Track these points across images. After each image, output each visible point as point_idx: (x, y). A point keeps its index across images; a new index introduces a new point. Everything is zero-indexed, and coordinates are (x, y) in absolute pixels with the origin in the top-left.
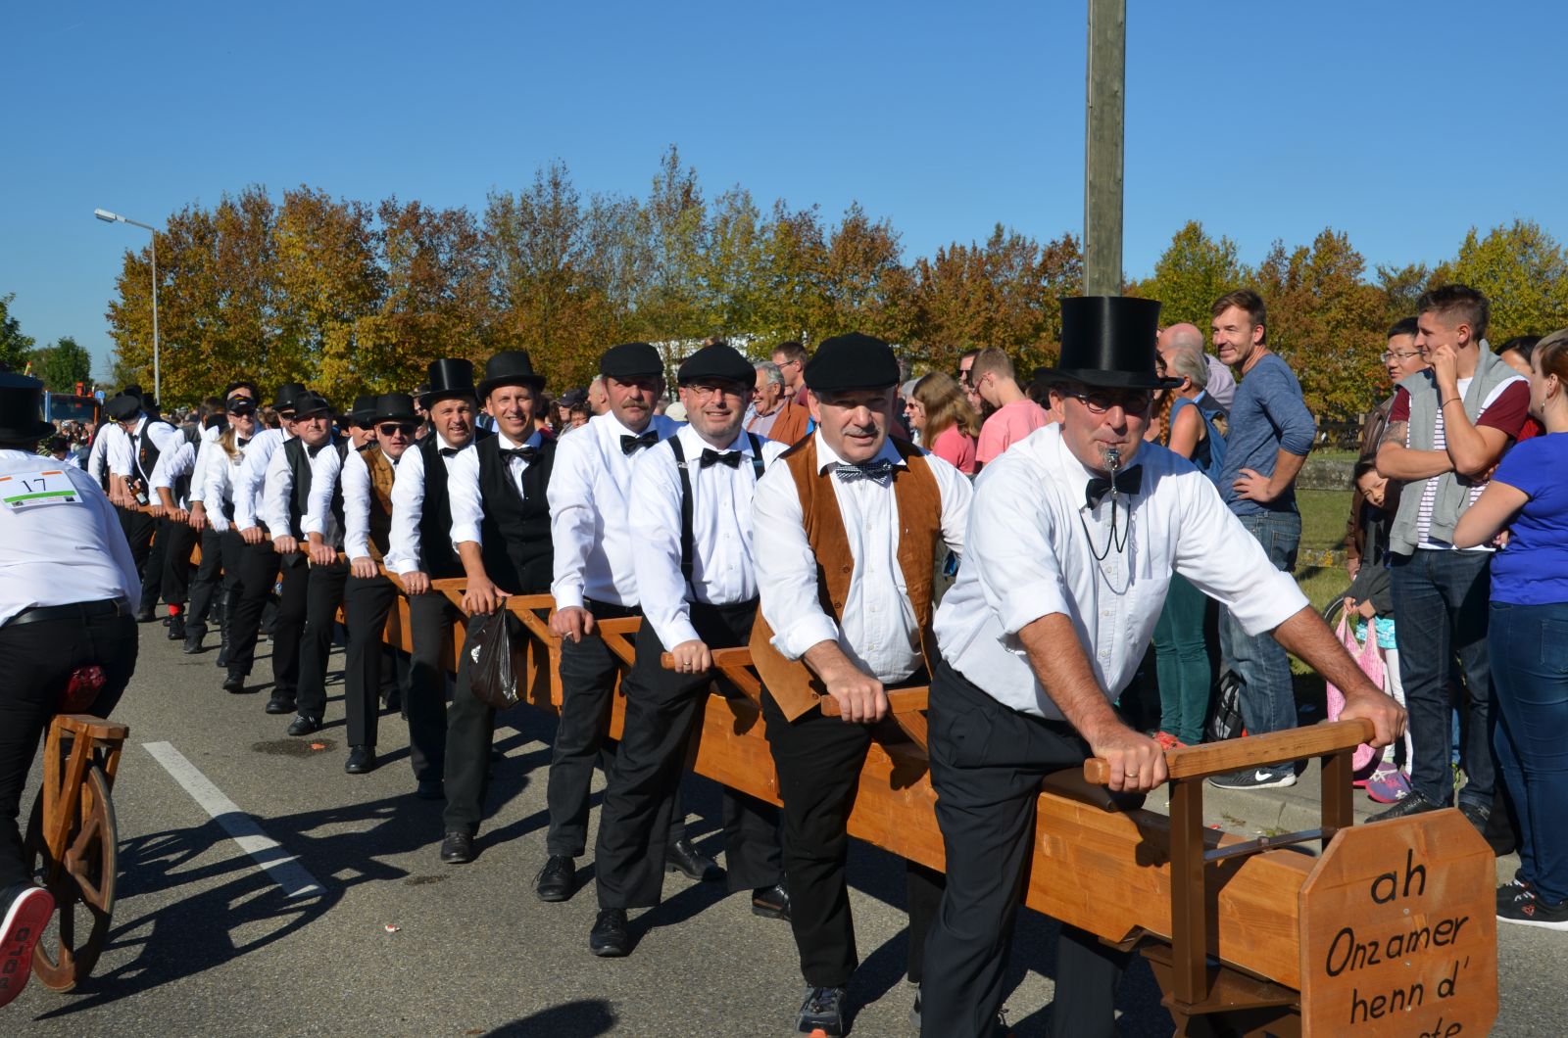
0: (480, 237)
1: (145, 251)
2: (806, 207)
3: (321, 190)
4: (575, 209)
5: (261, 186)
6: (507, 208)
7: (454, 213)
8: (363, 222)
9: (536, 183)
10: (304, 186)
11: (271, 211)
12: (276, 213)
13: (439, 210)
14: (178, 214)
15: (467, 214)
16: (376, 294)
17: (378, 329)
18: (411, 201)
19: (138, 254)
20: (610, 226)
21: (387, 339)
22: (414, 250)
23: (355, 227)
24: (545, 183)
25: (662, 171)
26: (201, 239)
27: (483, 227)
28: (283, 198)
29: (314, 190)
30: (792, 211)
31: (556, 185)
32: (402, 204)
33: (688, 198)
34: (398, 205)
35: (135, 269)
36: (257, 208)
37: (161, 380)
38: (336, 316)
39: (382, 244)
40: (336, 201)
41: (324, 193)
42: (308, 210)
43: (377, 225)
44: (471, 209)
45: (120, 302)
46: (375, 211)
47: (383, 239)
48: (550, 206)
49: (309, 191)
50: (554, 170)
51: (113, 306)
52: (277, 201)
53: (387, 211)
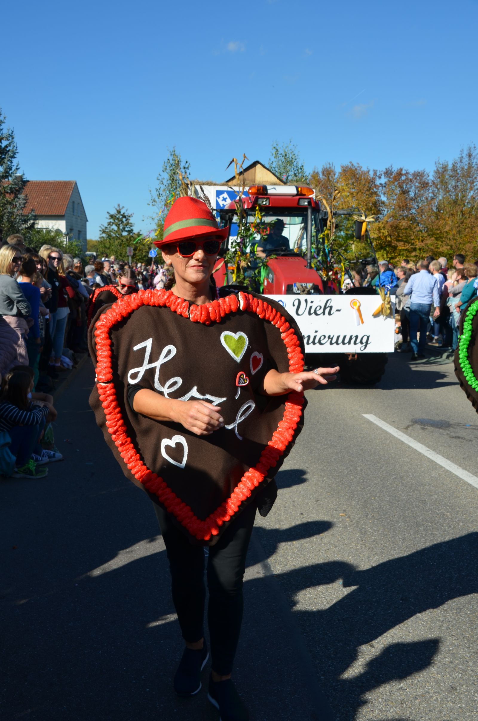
0: (430, 184)
3: (358, 164)
5: (331, 163)
6: (445, 168)
7: (419, 173)
8: (377, 178)
9: (460, 156)
10: (351, 162)
11: (335, 175)
12: (336, 176)
13: (411, 171)
15: (425, 173)
17: (379, 229)
18: (399, 168)
21: (383, 233)
22: (398, 191)
23: (373, 181)
24: (464, 155)
27: (432, 179)
28: (340, 167)
29: (355, 164)
31: (470, 156)
32: (395, 169)
34: (393, 170)
36: (328, 172)
39: (384, 188)
40: (364, 169)
41: (360, 165)
42: (351, 174)
43: (383, 180)
44: (427, 171)
46: (382, 173)
47: (385, 187)
48: (466, 167)
49: (353, 165)
50: (470, 149)
53: (388, 173)
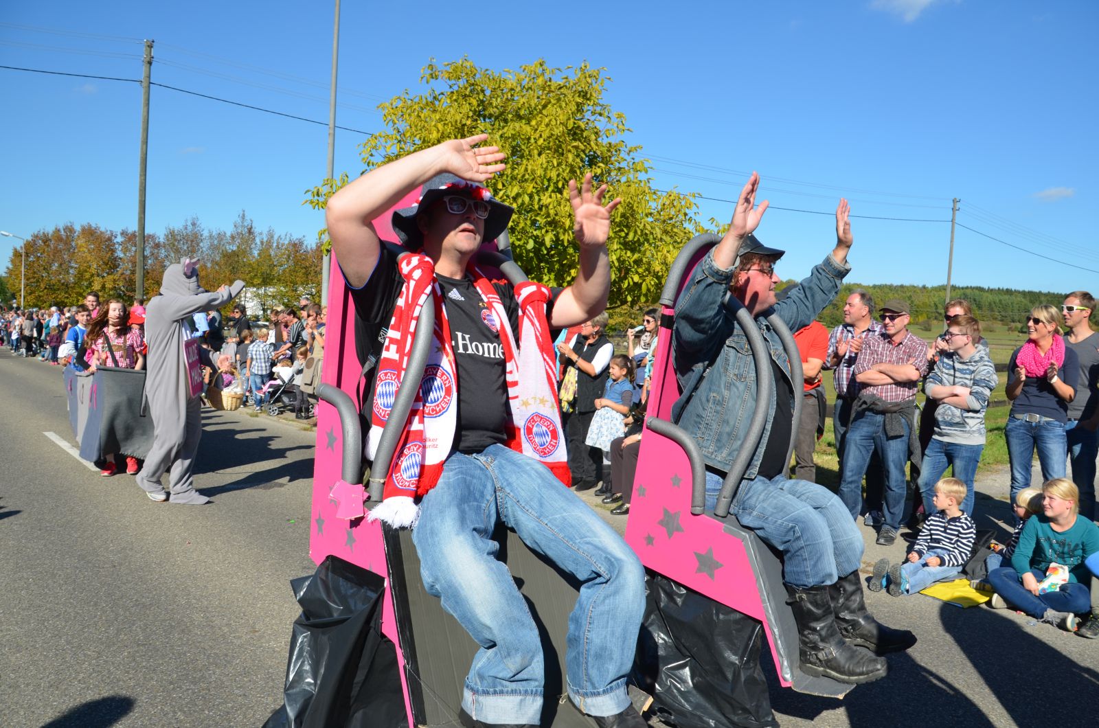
0: (161, 244)
1: (21, 247)
2: (300, 237)
3: (96, 225)
4: (201, 235)
5: (72, 223)
6: (172, 233)
7: (150, 235)
8: (113, 238)
9: (185, 224)
10: (89, 223)
11: (75, 232)
12: (77, 233)
14: (36, 233)
15: (155, 236)
16: (116, 267)
17: (115, 281)
19: (18, 248)
20: (216, 242)
23: (110, 239)
24: (189, 224)
25: (239, 221)
26: (45, 242)
27: (163, 241)
28: (80, 227)
29: (94, 226)
30: (295, 237)
31: (194, 224)
32: (130, 230)
33: (250, 231)
34: (127, 231)
35: (17, 254)
36: (70, 230)
37: (24, 298)
38: (98, 276)
40: (102, 229)
41: (99, 225)
42: (90, 233)
43: (120, 239)
45: (11, 266)
46: (119, 234)
47: (121, 245)
48: (189, 233)
49: (91, 225)
50: (193, 219)
51: (8, 268)
52: (78, 228)
53: (123, 234)
